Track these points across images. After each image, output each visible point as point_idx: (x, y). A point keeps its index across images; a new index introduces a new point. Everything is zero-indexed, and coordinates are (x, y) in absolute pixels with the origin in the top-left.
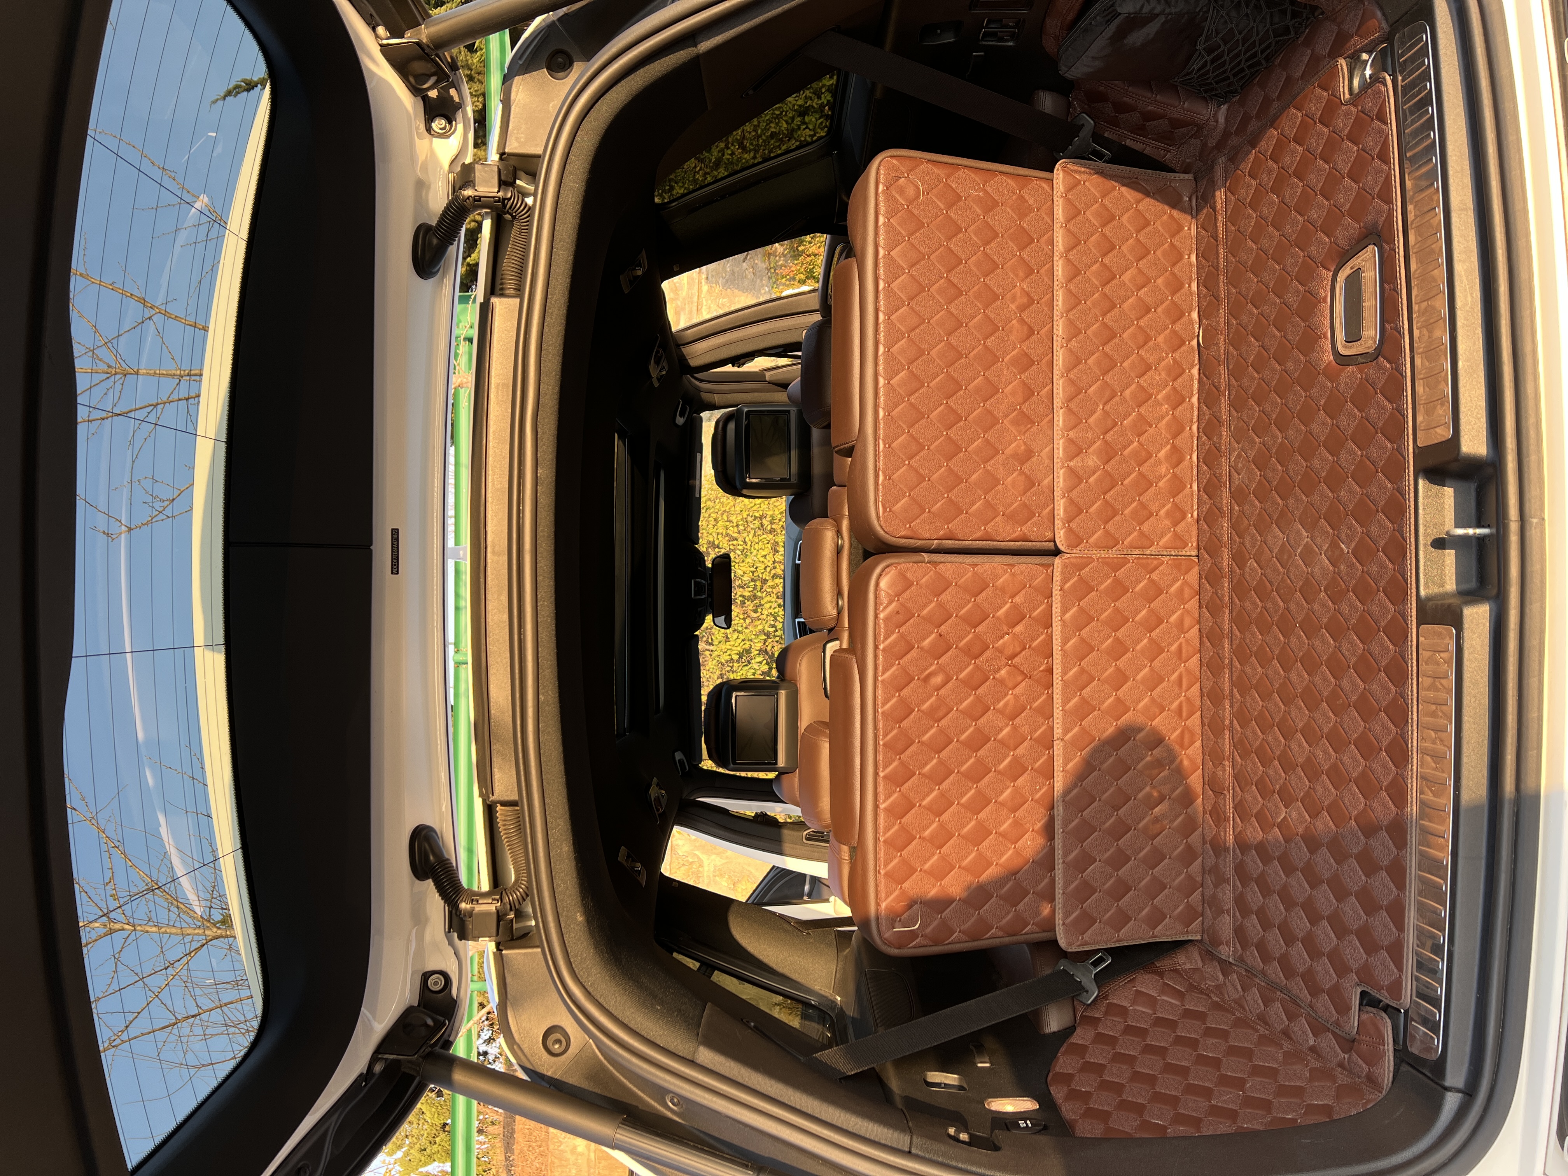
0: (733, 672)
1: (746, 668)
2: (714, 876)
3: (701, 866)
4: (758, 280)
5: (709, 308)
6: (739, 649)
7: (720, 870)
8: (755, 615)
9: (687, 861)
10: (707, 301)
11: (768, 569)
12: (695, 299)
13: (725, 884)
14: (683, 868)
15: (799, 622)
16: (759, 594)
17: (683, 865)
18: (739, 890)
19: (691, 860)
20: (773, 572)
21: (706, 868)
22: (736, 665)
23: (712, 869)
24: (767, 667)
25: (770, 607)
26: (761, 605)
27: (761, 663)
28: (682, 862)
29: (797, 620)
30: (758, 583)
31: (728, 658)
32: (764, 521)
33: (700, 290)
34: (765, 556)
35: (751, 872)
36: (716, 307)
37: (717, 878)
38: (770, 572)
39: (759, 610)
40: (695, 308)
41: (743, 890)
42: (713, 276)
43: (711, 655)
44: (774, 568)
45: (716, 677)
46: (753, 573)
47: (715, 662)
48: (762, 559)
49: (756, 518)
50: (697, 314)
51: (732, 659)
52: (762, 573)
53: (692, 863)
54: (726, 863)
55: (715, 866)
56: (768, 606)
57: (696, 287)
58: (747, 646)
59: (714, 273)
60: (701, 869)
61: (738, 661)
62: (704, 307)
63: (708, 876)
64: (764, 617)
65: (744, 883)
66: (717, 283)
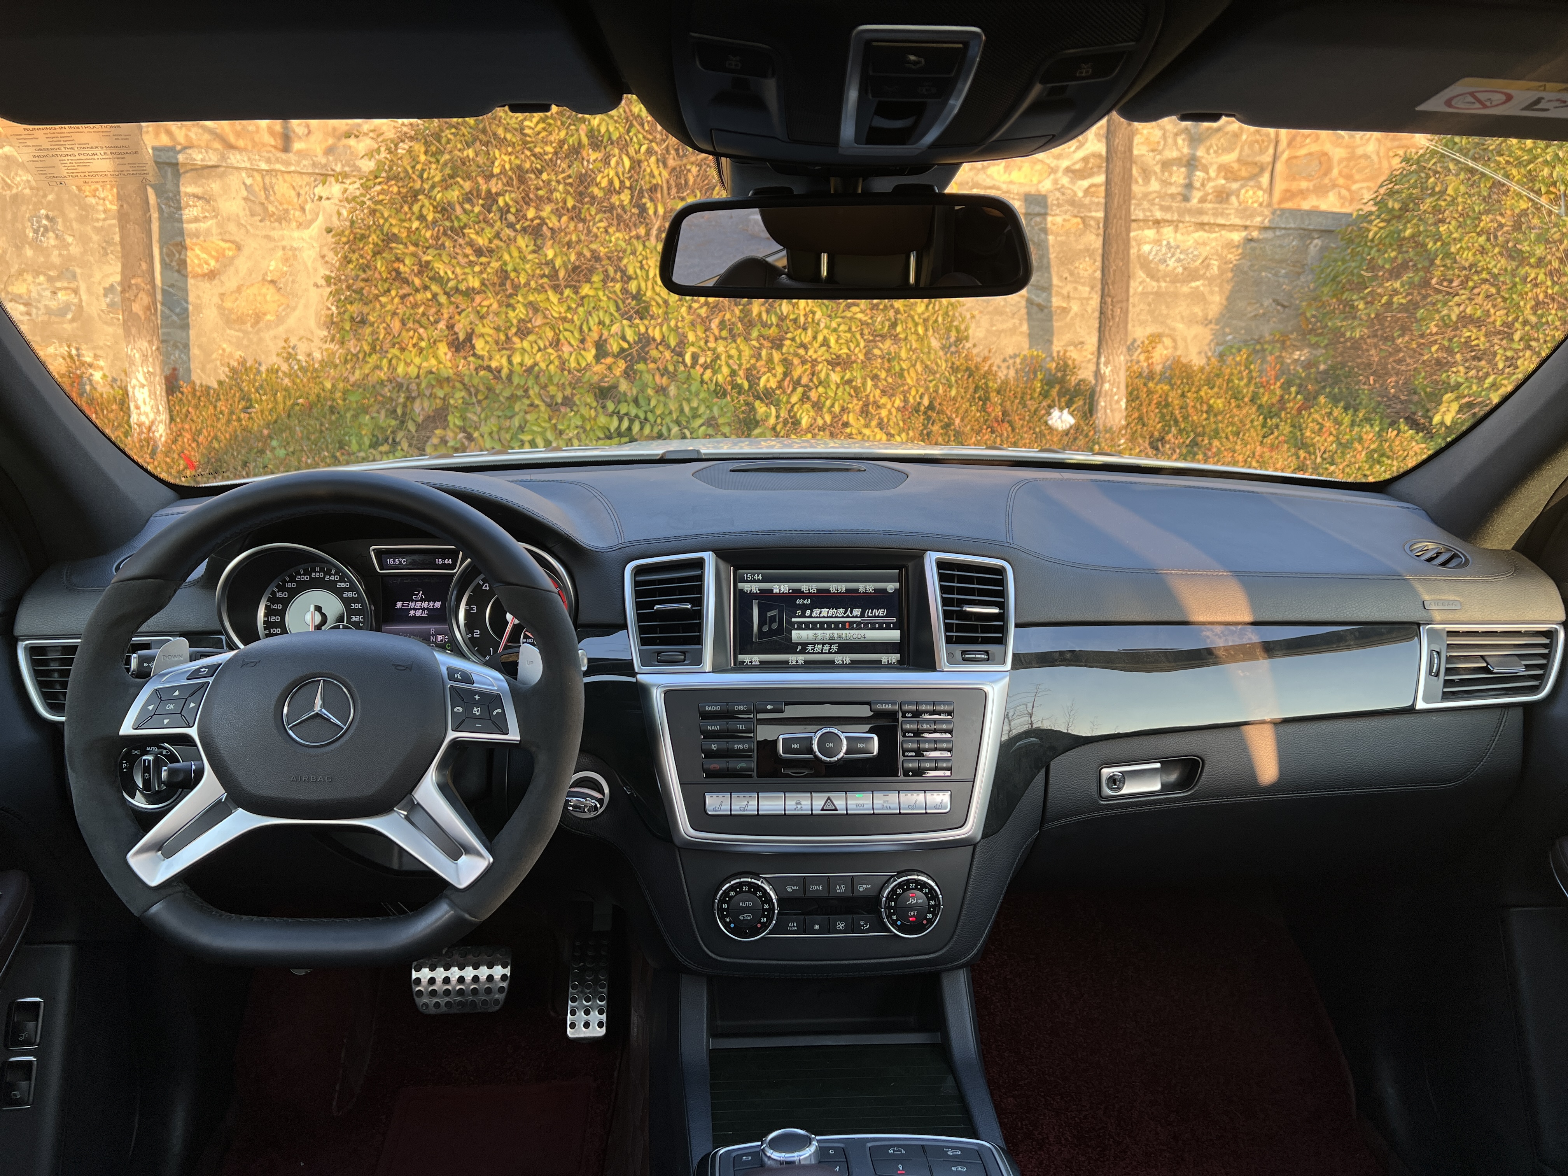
0: (604, 282)
1: (612, 309)
2: (284, 248)
3: (300, 225)
4: (1243, 324)
5: (1204, 244)
6: (649, 293)
7: (295, 257)
8: (714, 325)
9: (306, 202)
10: (1216, 239)
11: (801, 351)
12: (1221, 221)
13: (273, 266)
14: (293, 194)
15: (699, 564)
16: (755, 334)
17: (299, 195)
18: (264, 290)
19: (308, 207)
20: (796, 361)
21: (296, 234)
22: (618, 286)
23: (295, 245)
24: (615, 348)
25: (730, 357)
26: (734, 338)
27: (624, 338)
28: (302, 192)
29: (709, 558)
30: (773, 331)
31: (630, 271)
32: (888, 343)
33: (1233, 227)
34: (825, 343)
35: (294, 309)
36: (1205, 254)
37: (280, 253)
38: (796, 355)
39: (724, 333)
40: (1206, 219)
41: (265, 296)
42: (1253, 249)
43: (638, 237)
44: (803, 363)
45: (593, 246)
46: (795, 321)
47: (623, 245)
48: (820, 338)
49: (894, 325)
50: (1196, 224)
51: (630, 278)
52: (793, 339)
53: (303, 209)
54: (306, 268)
55: (300, 249)
56: (733, 352)
57: (1238, 221)
58: (654, 310)
59: (1258, 252)
60: (294, 224)
61: (625, 291)
62: (1206, 235)
63: (283, 238)
64: (712, 345)
65: (276, 298)
66: (1243, 256)
